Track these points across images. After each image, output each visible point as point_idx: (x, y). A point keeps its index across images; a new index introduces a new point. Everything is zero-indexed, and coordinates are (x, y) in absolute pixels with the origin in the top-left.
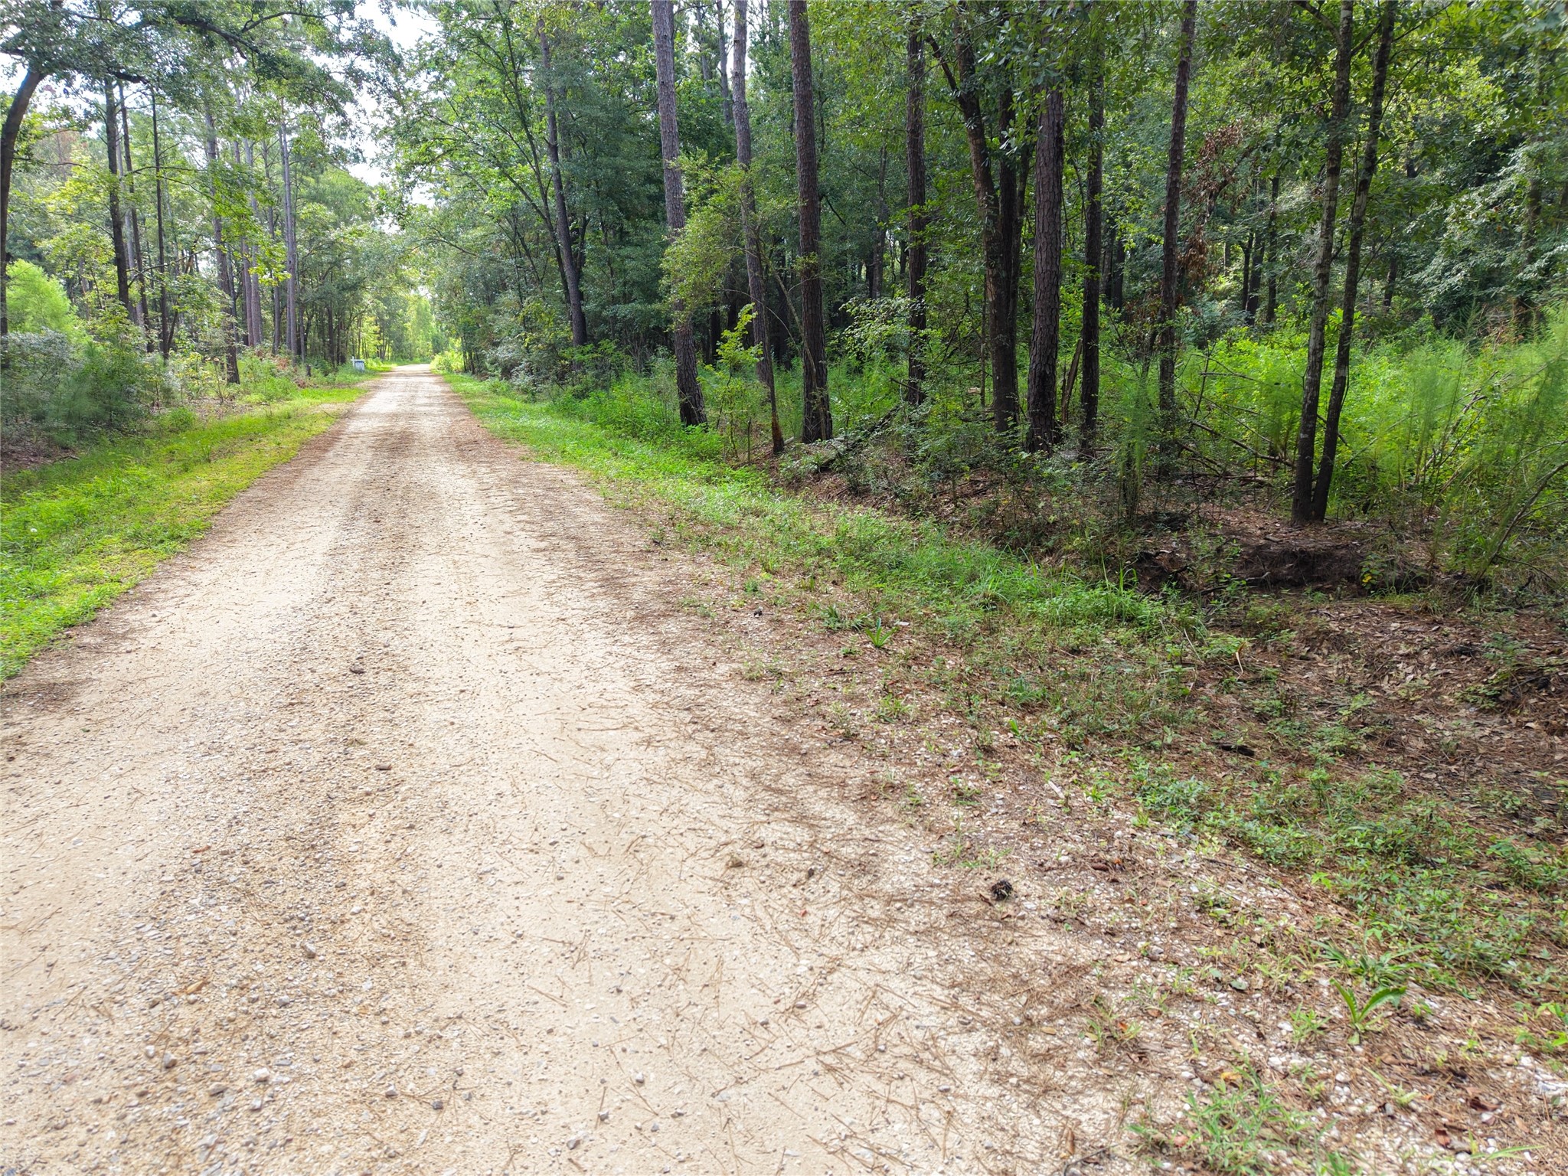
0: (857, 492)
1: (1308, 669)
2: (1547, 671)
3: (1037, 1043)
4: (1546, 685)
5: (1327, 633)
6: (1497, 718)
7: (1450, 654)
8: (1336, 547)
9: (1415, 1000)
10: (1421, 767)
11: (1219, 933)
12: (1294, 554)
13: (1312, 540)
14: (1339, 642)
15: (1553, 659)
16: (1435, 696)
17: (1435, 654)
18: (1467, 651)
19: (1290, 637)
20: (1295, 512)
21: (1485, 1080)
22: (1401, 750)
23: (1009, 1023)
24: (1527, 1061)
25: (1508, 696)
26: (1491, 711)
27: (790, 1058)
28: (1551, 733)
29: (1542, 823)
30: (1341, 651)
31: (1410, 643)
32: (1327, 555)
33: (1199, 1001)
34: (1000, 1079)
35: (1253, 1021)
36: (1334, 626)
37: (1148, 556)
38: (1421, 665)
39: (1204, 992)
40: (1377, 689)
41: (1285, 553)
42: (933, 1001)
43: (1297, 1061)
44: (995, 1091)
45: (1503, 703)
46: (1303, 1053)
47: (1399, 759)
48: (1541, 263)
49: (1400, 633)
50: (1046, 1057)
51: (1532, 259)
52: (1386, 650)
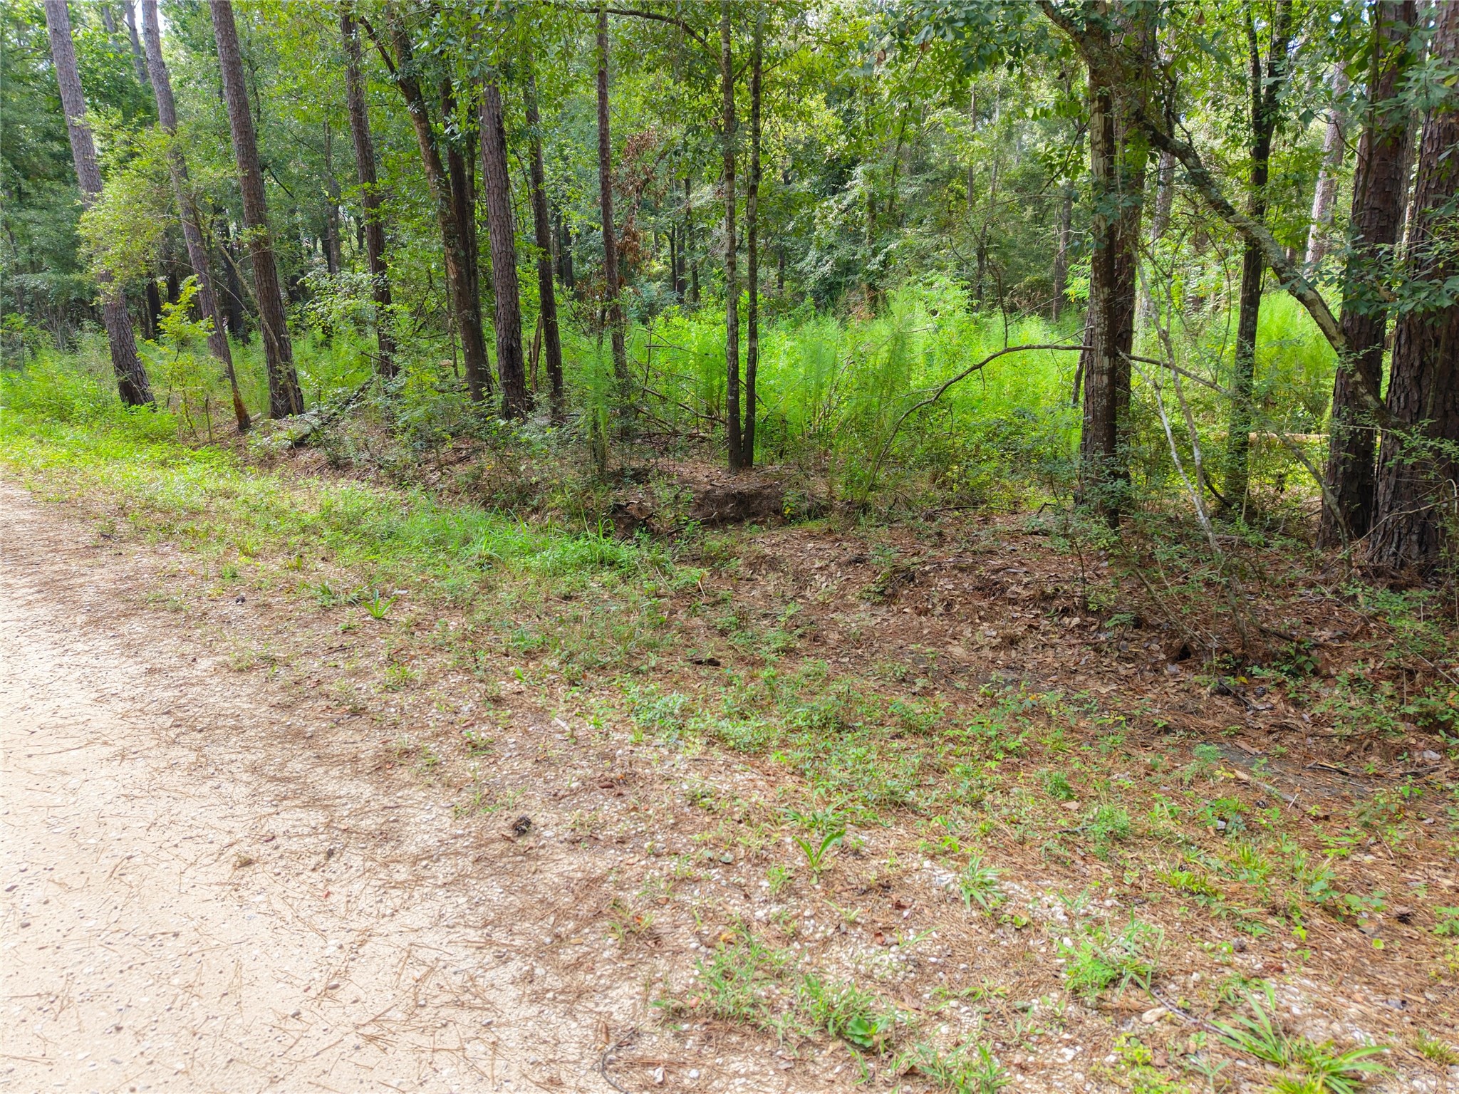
0: (338, 466)
1: (752, 588)
2: (912, 568)
3: (567, 955)
4: (912, 579)
5: (764, 557)
6: (885, 608)
7: (850, 563)
8: (764, 488)
9: (853, 838)
10: (837, 654)
11: (707, 819)
12: (734, 496)
13: (746, 483)
14: (773, 564)
15: (915, 559)
16: (842, 597)
17: (839, 565)
18: (860, 560)
19: (738, 565)
20: (731, 461)
21: (902, 886)
22: (824, 643)
23: (541, 945)
24: (927, 864)
25: (889, 591)
26: (880, 604)
28: (919, 615)
29: (920, 682)
30: (775, 570)
31: (822, 558)
32: (757, 495)
33: (697, 881)
34: (537, 998)
35: (740, 886)
36: (768, 551)
37: (620, 507)
38: (830, 575)
39: (701, 872)
40: (803, 597)
41: (727, 495)
42: (468, 943)
43: (775, 909)
44: (535, 1009)
45: (887, 597)
46: (779, 901)
47: (823, 650)
48: (880, 257)
49: (814, 551)
50: (577, 965)
51: (875, 254)
52: (806, 565)
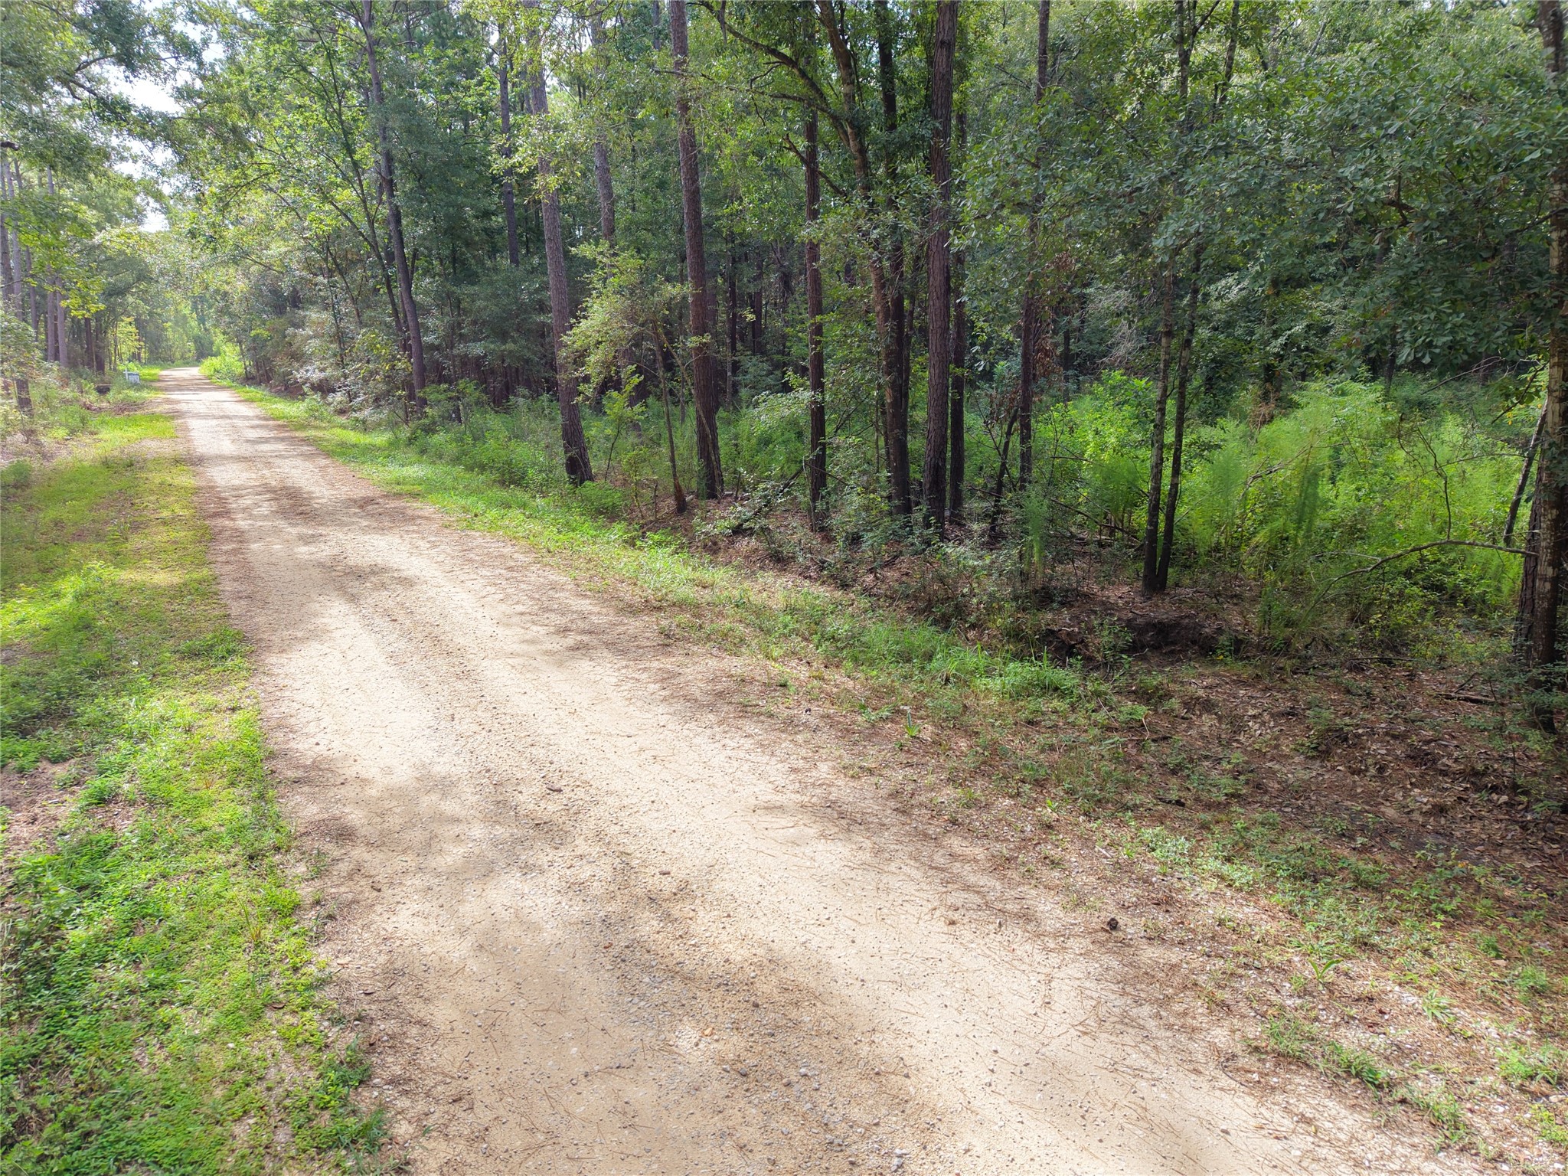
3: (1178, 1008)
4: (1346, 740)
5: (1198, 699)
6: (1318, 763)
7: (1283, 714)
8: (1182, 618)
9: (1345, 966)
10: (1280, 804)
11: (1234, 937)
12: (1154, 625)
13: (1163, 611)
14: (1208, 706)
15: (1347, 720)
16: (1277, 747)
17: (1272, 715)
18: (1291, 713)
20: (1145, 585)
21: (1381, 1000)
23: (1157, 1000)
24: (1397, 988)
25: (1323, 748)
26: (1312, 758)
27: (1061, 1030)
28: (1353, 774)
29: (1360, 840)
30: (1209, 712)
31: (1254, 706)
33: (1241, 976)
34: (1170, 1027)
35: (1271, 984)
36: (1201, 693)
37: (1052, 632)
39: (1241, 971)
42: (1114, 992)
43: (1299, 1001)
44: (1169, 1034)
45: (1321, 752)
46: (1300, 997)
48: (1281, 340)
50: (1185, 1014)
